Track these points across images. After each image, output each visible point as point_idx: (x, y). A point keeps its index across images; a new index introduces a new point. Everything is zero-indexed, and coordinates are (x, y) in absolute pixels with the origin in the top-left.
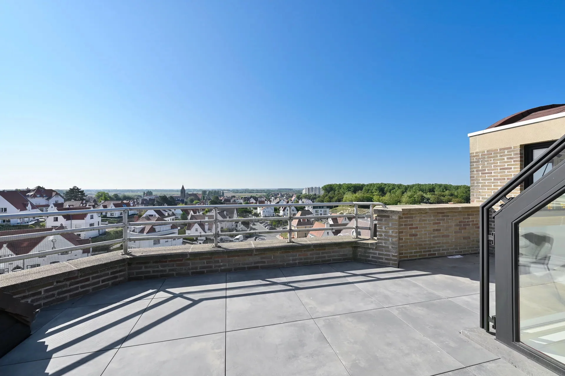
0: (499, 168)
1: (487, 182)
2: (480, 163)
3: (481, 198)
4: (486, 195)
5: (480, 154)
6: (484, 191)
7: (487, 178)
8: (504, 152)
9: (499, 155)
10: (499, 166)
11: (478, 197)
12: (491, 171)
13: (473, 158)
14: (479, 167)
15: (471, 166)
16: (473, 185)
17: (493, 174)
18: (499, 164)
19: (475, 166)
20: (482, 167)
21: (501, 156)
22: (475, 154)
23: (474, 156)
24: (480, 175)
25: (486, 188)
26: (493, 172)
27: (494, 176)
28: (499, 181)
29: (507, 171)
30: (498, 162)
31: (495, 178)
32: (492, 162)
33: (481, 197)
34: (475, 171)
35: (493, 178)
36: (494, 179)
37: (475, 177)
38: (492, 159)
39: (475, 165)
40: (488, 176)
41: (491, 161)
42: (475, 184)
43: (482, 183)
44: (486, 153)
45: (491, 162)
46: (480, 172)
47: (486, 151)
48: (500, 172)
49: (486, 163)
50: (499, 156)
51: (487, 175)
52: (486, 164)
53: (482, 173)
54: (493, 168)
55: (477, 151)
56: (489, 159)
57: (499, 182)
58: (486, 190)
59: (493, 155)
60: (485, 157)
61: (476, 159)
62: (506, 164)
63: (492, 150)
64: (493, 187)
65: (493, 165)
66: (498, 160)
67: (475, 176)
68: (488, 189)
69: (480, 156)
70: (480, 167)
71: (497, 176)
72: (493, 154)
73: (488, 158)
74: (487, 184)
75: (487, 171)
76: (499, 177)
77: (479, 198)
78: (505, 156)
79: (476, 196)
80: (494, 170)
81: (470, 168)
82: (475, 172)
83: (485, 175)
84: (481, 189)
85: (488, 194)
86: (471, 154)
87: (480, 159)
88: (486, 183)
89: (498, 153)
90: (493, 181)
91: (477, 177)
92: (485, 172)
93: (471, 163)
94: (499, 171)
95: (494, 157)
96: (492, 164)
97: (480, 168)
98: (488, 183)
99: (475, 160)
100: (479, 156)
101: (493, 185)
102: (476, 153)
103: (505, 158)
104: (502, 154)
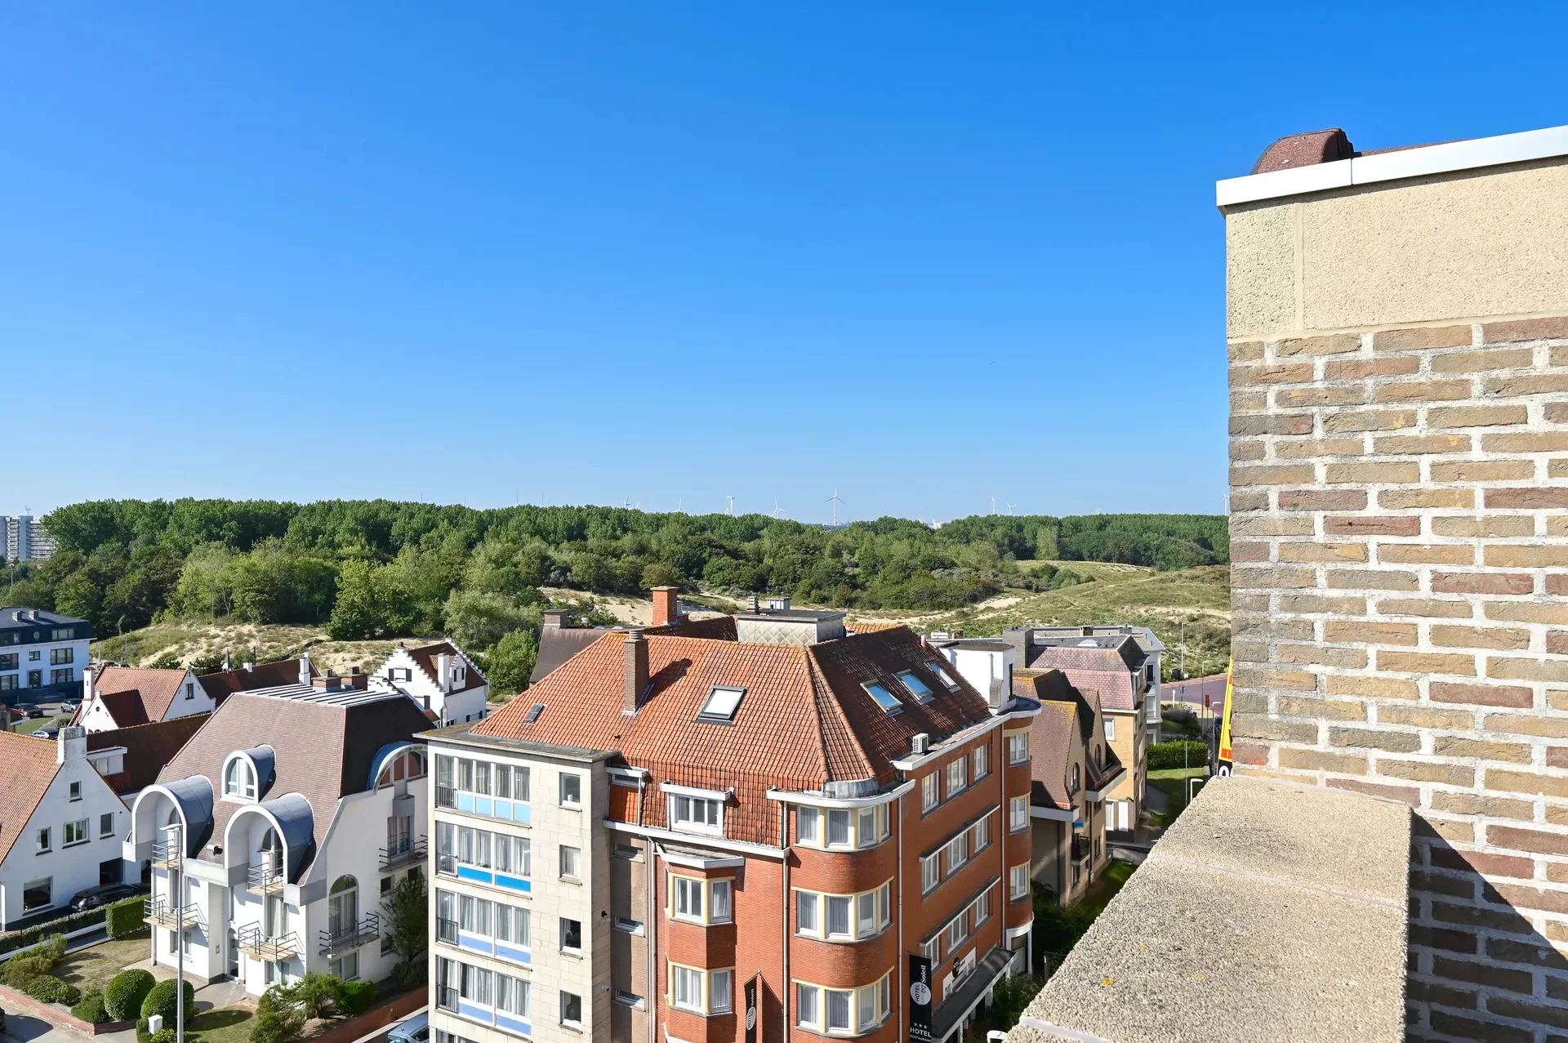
0: (1479, 489)
1: (1374, 597)
2: (1319, 433)
3: (1323, 735)
4: (1372, 712)
5: (1320, 363)
6: (1350, 673)
7: (1373, 565)
8: (1526, 359)
9: (1476, 379)
10: (1479, 471)
11: (1297, 720)
12: (1414, 512)
13: (1259, 388)
14: (1308, 473)
15: (1236, 454)
16: (1252, 616)
17: (1427, 537)
18: (1477, 454)
19: (1271, 459)
20: (1331, 469)
21: (1496, 388)
22: (1270, 360)
23: (1264, 377)
24: (1320, 536)
25: (1372, 651)
26: (1427, 516)
27: (1437, 554)
28: (1478, 601)
29: (1550, 522)
30: (1476, 434)
31: (1443, 569)
32: (1420, 430)
33: (1324, 726)
34: (1273, 499)
35: (1424, 573)
36: (1440, 582)
37: (1274, 553)
38: (1422, 410)
39: (1270, 450)
40: (1385, 554)
41: (1411, 421)
42: (1278, 615)
43: (1332, 605)
44: (1367, 353)
45: (1412, 432)
46: (1318, 517)
47: (1367, 341)
48: (1489, 527)
49: (1368, 439)
50: (1477, 389)
51: (1373, 541)
52: (1369, 448)
53: (1337, 526)
54: (1426, 483)
55: (1296, 329)
56: (1395, 407)
57: (1478, 611)
58: (1371, 670)
59: (1425, 376)
60: (1356, 392)
61: (1282, 399)
62: (1541, 460)
63: (1420, 335)
64: (1425, 646)
65: (1425, 462)
66: (1470, 418)
67: (1275, 544)
68: (1386, 662)
69: (1319, 374)
70: (1321, 473)
71: (1464, 555)
72: (1425, 363)
73: (1386, 395)
74: (1373, 615)
75: (1373, 510)
76: (1479, 566)
77: (1310, 734)
78: (1534, 386)
79: (1281, 713)
80: (1434, 499)
81: (1233, 471)
82: (1275, 512)
83: (1357, 539)
84: (1324, 657)
85: (1389, 701)
86: (1241, 350)
87: (1311, 398)
88: (1371, 607)
89: (1468, 362)
90: (1425, 590)
91: (1292, 554)
92: (1356, 514)
93: (1236, 428)
94: (1480, 511)
95: (1436, 392)
96: (1419, 447)
97: (1320, 482)
98: (1383, 608)
99: (1273, 409)
100: (1306, 374)
101: (1425, 625)
102: (1288, 347)
103: (1535, 405)
104: (1504, 374)
